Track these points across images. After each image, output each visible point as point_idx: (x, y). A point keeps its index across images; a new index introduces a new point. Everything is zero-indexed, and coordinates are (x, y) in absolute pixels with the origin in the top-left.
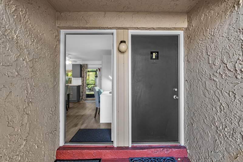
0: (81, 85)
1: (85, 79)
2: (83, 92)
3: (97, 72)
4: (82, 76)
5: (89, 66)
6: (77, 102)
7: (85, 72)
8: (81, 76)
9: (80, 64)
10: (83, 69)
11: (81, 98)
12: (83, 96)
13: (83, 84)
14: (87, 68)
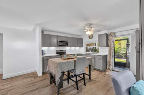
2: (109, 62)
4: (109, 45)
5: (117, 34)
7: (112, 40)
8: (107, 45)
9: (106, 34)
10: (109, 39)
11: (108, 67)
12: (110, 66)
13: (110, 53)
14: (114, 37)
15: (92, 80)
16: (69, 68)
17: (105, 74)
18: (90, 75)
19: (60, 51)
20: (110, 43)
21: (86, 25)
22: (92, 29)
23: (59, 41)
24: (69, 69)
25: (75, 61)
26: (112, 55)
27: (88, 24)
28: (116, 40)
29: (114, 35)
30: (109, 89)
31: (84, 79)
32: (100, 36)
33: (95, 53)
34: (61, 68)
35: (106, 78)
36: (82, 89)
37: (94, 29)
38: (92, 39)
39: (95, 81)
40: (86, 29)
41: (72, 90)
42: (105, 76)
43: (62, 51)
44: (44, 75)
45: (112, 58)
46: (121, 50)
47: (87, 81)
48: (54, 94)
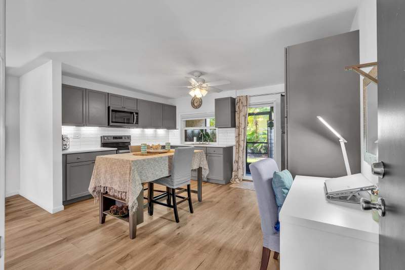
0: (235, 145)
1: (243, 130)
2: (237, 162)
3: (273, 114)
4: (237, 124)
5: (252, 101)
6: (224, 183)
7: (242, 114)
8: (234, 125)
9: (231, 98)
10: (237, 109)
11: (234, 173)
12: (238, 169)
13: (238, 142)
14: (247, 106)
15: (205, 202)
16: (157, 173)
17: (230, 188)
18: (199, 192)
19: (115, 138)
20: (239, 118)
21: (192, 73)
22: (204, 85)
23: (111, 109)
24: (157, 175)
25: (170, 158)
26: (242, 146)
27: (196, 71)
28: (250, 114)
29: (247, 103)
30: (238, 211)
31: (189, 199)
32: (218, 102)
33: (207, 143)
34: (140, 174)
35: (231, 194)
36: (186, 219)
37: (209, 84)
38: (200, 109)
39: (211, 202)
40: (190, 84)
41: (165, 225)
42: (229, 191)
43: (120, 138)
44: (70, 209)
45: (243, 152)
46: (257, 137)
47: (195, 204)
48: (122, 239)
